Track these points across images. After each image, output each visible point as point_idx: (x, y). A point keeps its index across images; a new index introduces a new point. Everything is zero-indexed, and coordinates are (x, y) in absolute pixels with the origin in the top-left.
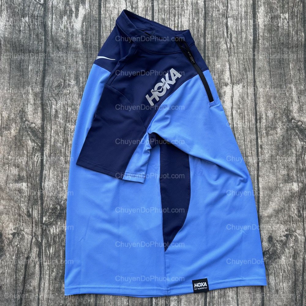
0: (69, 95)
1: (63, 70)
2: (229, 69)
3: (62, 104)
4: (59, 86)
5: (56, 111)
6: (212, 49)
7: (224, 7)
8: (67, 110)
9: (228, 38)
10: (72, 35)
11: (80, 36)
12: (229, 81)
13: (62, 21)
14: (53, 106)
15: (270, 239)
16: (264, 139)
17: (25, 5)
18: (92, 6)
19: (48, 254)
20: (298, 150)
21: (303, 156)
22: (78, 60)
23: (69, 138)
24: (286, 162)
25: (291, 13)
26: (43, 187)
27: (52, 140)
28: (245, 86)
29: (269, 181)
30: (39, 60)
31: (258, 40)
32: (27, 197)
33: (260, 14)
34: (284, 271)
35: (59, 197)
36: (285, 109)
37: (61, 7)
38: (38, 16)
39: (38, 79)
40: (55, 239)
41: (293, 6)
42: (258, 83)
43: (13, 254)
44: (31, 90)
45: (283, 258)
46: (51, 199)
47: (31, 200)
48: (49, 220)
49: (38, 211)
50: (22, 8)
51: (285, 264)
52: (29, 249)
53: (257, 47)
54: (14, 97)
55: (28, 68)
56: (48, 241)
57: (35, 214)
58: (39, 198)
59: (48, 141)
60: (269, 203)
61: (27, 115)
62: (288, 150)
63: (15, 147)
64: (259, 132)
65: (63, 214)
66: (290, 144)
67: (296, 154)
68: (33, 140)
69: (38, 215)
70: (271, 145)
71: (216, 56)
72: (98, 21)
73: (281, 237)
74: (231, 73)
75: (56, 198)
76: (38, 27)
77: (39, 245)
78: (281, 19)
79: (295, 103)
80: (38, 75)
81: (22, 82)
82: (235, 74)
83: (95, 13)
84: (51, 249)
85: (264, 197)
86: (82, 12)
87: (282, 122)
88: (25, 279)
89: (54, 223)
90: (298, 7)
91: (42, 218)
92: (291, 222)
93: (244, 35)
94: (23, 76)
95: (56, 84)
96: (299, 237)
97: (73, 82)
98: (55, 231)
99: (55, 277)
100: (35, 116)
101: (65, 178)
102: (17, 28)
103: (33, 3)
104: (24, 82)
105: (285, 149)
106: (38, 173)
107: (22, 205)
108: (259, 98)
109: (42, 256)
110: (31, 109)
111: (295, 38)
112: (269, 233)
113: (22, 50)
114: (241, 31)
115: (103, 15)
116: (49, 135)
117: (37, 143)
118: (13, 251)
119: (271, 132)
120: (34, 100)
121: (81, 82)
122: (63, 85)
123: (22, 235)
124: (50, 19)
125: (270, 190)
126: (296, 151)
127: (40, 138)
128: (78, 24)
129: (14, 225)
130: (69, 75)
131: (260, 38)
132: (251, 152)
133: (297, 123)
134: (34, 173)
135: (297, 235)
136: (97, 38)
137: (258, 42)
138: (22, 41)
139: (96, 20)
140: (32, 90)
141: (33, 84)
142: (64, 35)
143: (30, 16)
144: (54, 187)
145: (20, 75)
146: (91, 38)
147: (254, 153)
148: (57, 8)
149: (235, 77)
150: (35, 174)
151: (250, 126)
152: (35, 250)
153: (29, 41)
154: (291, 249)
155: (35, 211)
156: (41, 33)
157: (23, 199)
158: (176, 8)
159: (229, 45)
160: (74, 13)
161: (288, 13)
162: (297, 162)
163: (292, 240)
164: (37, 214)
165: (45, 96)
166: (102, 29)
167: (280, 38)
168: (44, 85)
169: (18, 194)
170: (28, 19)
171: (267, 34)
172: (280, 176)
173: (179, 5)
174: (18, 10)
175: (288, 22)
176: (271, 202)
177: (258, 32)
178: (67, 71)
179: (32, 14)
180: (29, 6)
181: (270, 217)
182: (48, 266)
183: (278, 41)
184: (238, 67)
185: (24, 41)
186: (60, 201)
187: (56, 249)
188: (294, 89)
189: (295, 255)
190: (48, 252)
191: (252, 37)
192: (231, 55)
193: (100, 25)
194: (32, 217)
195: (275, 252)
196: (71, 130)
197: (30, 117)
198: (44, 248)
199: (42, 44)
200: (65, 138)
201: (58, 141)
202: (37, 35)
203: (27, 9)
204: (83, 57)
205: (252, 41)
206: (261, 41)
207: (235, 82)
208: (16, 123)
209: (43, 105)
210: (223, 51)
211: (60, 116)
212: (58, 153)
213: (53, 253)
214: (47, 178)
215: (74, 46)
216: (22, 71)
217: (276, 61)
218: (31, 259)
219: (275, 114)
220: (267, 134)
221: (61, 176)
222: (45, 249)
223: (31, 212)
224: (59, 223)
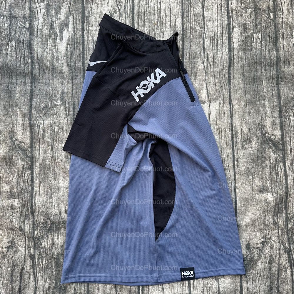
0: (56, 115)
1: (49, 92)
2: (206, 88)
3: (49, 124)
4: (46, 106)
5: (44, 131)
6: (190, 69)
7: (200, 29)
8: (55, 130)
9: (205, 58)
10: (57, 57)
11: (65, 58)
12: (206, 100)
13: (47, 44)
14: (41, 125)
15: (248, 246)
16: (240, 153)
17: (12, 30)
18: (75, 29)
19: (41, 266)
20: (272, 163)
21: (277, 168)
22: (64, 82)
23: (56, 156)
24: (261, 174)
25: (264, 33)
26: (33, 203)
27: (41, 158)
28: (221, 103)
29: (245, 192)
30: (26, 82)
31: (233, 59)
32: (19, 212)
33: (235, 34)
34: (261, 276)
35: (49, 212)
36: (259, 124)
37: (46, 30)
38: (24, 40)
39: (25, 100)
40: (47, 252)
41: (266, 26)
42: (233, 101)
43: (8, 266)
44: (19, 111)
45: (260, 263)
46: (42, 215)
47: (23, 215)
48: (40, 234)
49: (30, 225)
50: (9, 33)
51: (261, 269)
52: (24, 261)
53: (232, 65)
54: (3, 119)
55: (16, 90)
56: (40, 253)
57: (27, 229)
58: (30, 213)
59: (37, 160)
60: (246, 213)
61: (17, 135)
62: (262, 163)
63: (6, 165)
64: (235, 147)
65: (54, 228)
66: (265, 157)
67: (270, 167)
68: (23, 159)
69: (30, 230)
70: (247, 158)
71: (194, 76)
72: (81, 44)
73: (258, 244)
74: (208, 92)
75: (46, 213)
76: (24, 51)
77: (32, 257)
78: (254, 39)
79: (268, 118)
80: (26, 97)
81: (11, 103)
82: (211, 92)
83: (78, 35)
84: (44, 260)
85: (241, 207)
86: (66, 35)
87: (257, 136)
88: (20, 290)
89: (45, 236)
90: (270, 27)
91: (33, 232)
92: (267, 230)
93: (220, 55)
94: (11, 97)
95: (43, 105)
96: (274, 244)
97: (59, 103)
98: (46, 244)
99: (48, 287)
100: (24, 135)
101: (55, 194)
102: (4, 52)
103: (19, 28)
104: (12, 104)
105: (259, 161)
106: (29, 190)
107: (14, 220)
108: (235, 114)
109: (35, 268)
110: (20, 129)
111: (268, 57)
112: (246, 240)
113: (9, 73)
114: (217, 51)
115: (87, 38)
116: (38, 154)
117: (27, 162)
118: (8, 264)
119: (246, 146)
120: (23, 120)
121: (67, 102)
122: (50, 106)
123: (16, 248)
124: (35, 43)
125: (246, 200)
126: (270, 163)
127: (29, 157)
128: (62, 46)
129: (7, 239)
130: (55, 96)
131: (235, 57)
132: (228, 165)
133: (271, 137)
134: (24, 190)
135: (273, 242)
136: (81, 61)
137: (234, 61)
138: (9, 64)
139: (80, 43)
140: (21, 111)
141: (20, 105)
142: (49, 57)
143: (16, 40)
144: (44, 203)
145: (9, 97)
146: (75, 60)
147: (231, 166)
148: (42, 32)
149: (212, 95)
150: (26, 191)
151: (226, 141)
152: (29, 262)
153: (16, 64)
154: (267, 255)
155: (27, 225)
156: (27, 57)
157: (15, 215)
158: (156, 30)
159: (205, 65)
160: (59, 36)
161: (261, 33)
162: (271, 174)
163: (268, 247)
164: (29, 228)
165: (33, 117)
166: (85, 51)
167: (253, 57)
168: (32, 106)
169: (10, 210)
170: (15, 43)
171: (242, 53)
172: (256, 187)
173: (158, 27)
174: (5, 35)
175: (261, 42)
176: (247, 212)
177: (233, 51)
178: (53, 92)
179: (19, 38)
180: (15, 31)
181: (247, 226)
182: (42, 277)
183: (251, 60)
184: (214, 86)
185: (12, 65)
186: (50, 215)
187: (48, 260)
188: (267, 105)
189: (271, 261)
190: (41, 264)
191: (228, 57)
192: (208, 75)
193: (84, 48)
194: (24, 231)
195: (252, 258)
196: (58, 148)
197: (19, 137)
198: (36, 260)
199: (28, 66)
200: (53, 156)
201: (46, 159)
202: (24, 58)
203: (13, 34)
204: (68, 78)
205: (228, 60)
206: (236, 60)
207: (212, 99)
208: (6, 143)
209: (31, 126)
210: (200, 70)
211: (48, 135)
212: (47, 170)
213: (46, 265)
214: (37, 194)
215: (59, 68)
216: (10, 93)
217: (250, 79)
218: (26, 270)
219: (249, 129)
220: (243, 148)
221: (50, 192)
222: (38, 261)
223: (23, 227)
224: (50, 237)
